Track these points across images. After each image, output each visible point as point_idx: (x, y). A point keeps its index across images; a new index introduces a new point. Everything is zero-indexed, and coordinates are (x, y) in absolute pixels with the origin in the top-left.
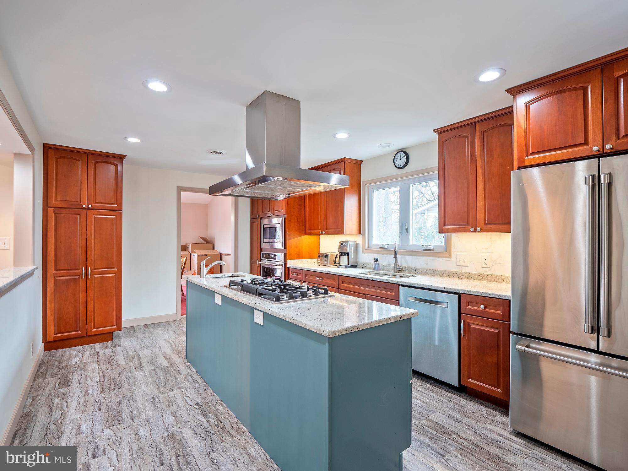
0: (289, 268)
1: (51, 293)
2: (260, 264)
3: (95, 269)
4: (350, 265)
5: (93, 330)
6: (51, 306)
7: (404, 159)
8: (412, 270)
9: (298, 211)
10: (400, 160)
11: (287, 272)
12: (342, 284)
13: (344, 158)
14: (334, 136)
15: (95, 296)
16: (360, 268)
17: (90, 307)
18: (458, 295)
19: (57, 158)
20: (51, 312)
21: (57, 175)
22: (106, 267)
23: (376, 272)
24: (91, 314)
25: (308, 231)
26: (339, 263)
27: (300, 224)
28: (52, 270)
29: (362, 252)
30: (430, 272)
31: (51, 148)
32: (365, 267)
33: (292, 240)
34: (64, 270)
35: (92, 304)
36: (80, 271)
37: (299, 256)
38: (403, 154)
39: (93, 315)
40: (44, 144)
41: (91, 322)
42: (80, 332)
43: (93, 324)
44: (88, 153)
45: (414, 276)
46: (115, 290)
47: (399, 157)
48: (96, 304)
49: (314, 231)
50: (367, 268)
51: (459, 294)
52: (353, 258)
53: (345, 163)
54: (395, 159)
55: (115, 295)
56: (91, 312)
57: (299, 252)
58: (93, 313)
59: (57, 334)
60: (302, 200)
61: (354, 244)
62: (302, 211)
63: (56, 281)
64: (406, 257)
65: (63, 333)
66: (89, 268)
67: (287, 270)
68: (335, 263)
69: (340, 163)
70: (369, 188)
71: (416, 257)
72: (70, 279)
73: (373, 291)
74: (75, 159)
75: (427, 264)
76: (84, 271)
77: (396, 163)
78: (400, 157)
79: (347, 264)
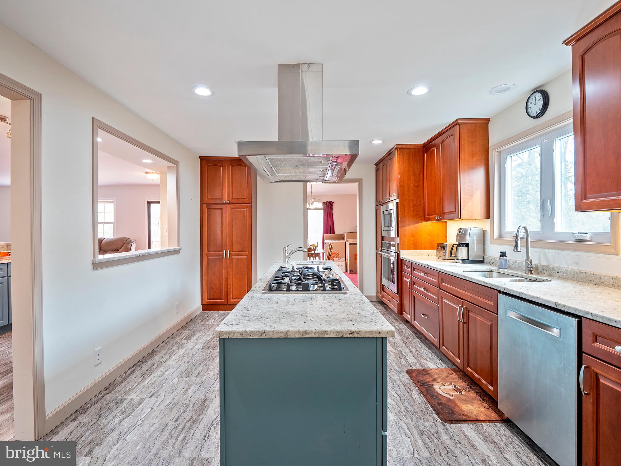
0: (401, 260)
1: (205, 268)
2: (381, 254)
3: (233, 251)
4: (470, 259)
5: (232, 300)
6: (205, 278)
7: (540, 103)
8: (553, 271)
9: (414, 194)
10: (535, 105)
11: (400, 263)
12: (443, 284)
13: (457, 120)
14: (409, 92)
15: (233, 273)
16: (487, 264)
17: (230, 281)
18: (576, 320)
19: (208, 167)
20: (205, 282)
21: (208, 179)
22: (240, 250)
23: (502, 271)
24: (230, 287)
25: (427, 217)
26: (456, 257)
27: (417, 209)
28: (205, 251)
29: (490, 244)
30: (581, 276)
31: (204, 159)
32: (493, 263)
33: (405, 227)
34: (213, 251)
35: (231, 279)
36: (223, 252)
37: (416, 246)
38: (539, 96)
39: (231, 288)
40: (200, 157)
41: (230, 293)
42: (223, 300)
43: (231, 295)
44: (227, 159)
45: (549, 281)
46: (246, 269)
47: (534, 102)
48: (233, 280)
49: (431, 216)
50: (495, 265)
51: (580, 319)
52: (475, 251)
53: (459, 126)
54: (529, 106)
55: (246, 273)
56: (230, 286)
57: (417, 242)
58: (231, 287)
59: (209, 299)
60: (420, 180)
61: (478, 232)
62: (420, 194)
63: (208, 259)
64: (547, 251)
65: (212, 299)
66: (229, 251)
67: (400, 261)
68: (451, 256)
69: (454, 127)
70: (501, 154)
71: (560, 251)
72: (217, 258)
73: (471, 296)
74: (219, 166)
75: (577, 264)
76: (225, 253)
77: (529, 110)
78: (536, 100)
79: (466, 258)
